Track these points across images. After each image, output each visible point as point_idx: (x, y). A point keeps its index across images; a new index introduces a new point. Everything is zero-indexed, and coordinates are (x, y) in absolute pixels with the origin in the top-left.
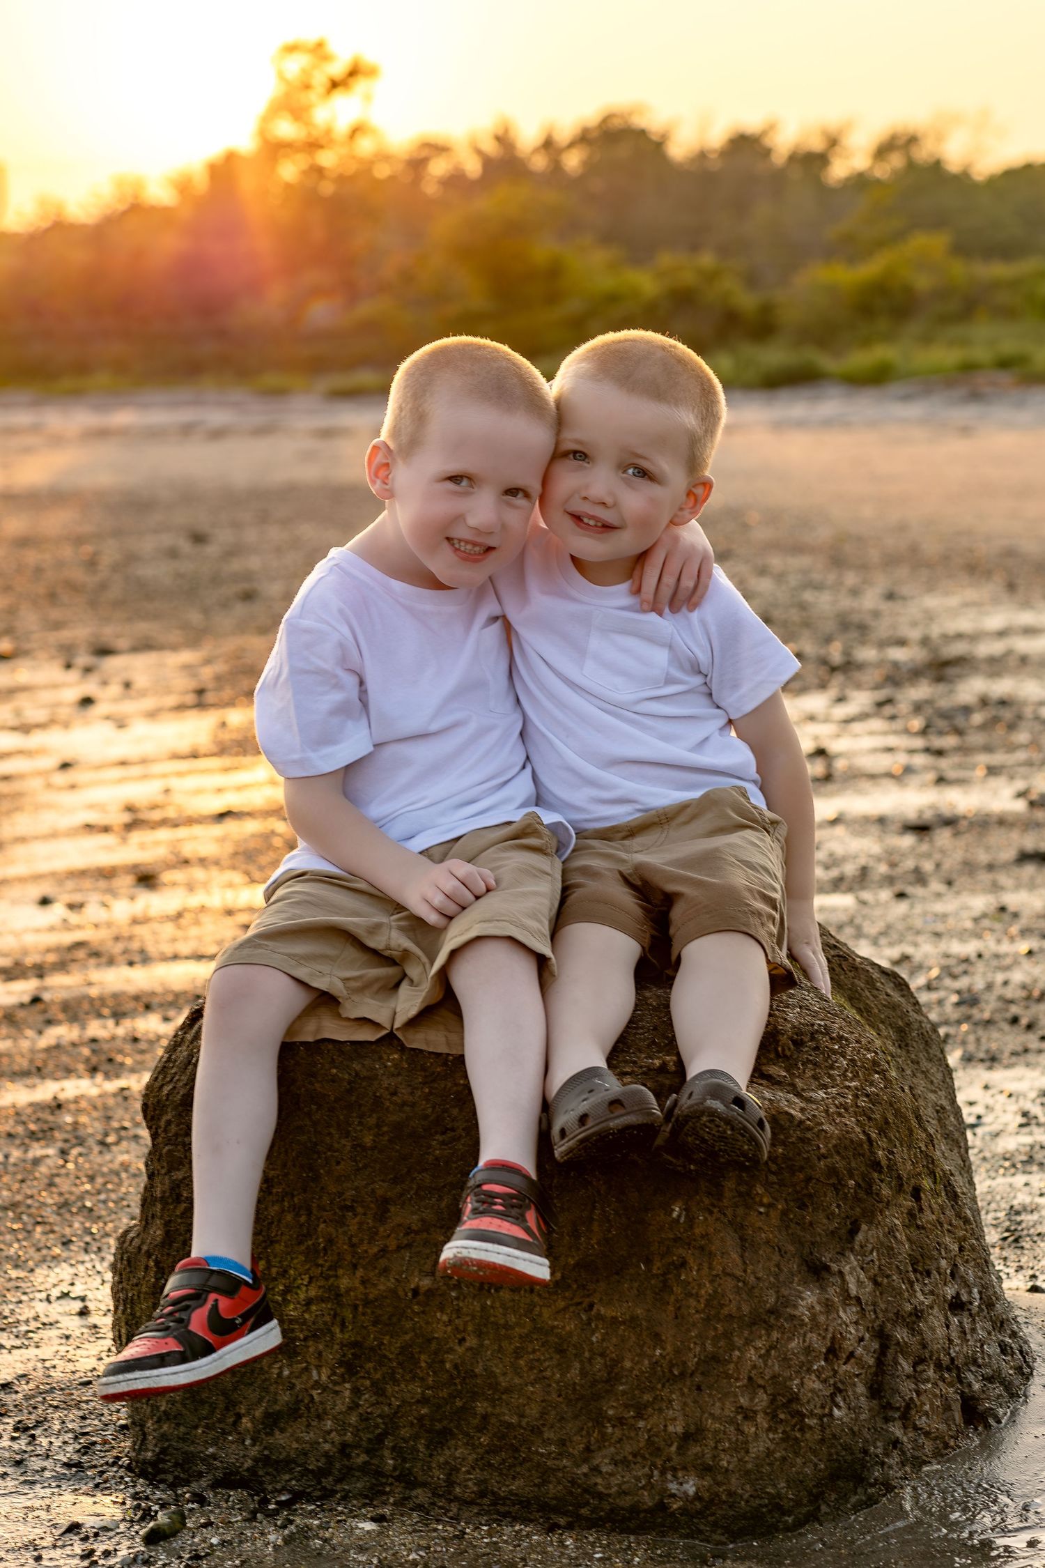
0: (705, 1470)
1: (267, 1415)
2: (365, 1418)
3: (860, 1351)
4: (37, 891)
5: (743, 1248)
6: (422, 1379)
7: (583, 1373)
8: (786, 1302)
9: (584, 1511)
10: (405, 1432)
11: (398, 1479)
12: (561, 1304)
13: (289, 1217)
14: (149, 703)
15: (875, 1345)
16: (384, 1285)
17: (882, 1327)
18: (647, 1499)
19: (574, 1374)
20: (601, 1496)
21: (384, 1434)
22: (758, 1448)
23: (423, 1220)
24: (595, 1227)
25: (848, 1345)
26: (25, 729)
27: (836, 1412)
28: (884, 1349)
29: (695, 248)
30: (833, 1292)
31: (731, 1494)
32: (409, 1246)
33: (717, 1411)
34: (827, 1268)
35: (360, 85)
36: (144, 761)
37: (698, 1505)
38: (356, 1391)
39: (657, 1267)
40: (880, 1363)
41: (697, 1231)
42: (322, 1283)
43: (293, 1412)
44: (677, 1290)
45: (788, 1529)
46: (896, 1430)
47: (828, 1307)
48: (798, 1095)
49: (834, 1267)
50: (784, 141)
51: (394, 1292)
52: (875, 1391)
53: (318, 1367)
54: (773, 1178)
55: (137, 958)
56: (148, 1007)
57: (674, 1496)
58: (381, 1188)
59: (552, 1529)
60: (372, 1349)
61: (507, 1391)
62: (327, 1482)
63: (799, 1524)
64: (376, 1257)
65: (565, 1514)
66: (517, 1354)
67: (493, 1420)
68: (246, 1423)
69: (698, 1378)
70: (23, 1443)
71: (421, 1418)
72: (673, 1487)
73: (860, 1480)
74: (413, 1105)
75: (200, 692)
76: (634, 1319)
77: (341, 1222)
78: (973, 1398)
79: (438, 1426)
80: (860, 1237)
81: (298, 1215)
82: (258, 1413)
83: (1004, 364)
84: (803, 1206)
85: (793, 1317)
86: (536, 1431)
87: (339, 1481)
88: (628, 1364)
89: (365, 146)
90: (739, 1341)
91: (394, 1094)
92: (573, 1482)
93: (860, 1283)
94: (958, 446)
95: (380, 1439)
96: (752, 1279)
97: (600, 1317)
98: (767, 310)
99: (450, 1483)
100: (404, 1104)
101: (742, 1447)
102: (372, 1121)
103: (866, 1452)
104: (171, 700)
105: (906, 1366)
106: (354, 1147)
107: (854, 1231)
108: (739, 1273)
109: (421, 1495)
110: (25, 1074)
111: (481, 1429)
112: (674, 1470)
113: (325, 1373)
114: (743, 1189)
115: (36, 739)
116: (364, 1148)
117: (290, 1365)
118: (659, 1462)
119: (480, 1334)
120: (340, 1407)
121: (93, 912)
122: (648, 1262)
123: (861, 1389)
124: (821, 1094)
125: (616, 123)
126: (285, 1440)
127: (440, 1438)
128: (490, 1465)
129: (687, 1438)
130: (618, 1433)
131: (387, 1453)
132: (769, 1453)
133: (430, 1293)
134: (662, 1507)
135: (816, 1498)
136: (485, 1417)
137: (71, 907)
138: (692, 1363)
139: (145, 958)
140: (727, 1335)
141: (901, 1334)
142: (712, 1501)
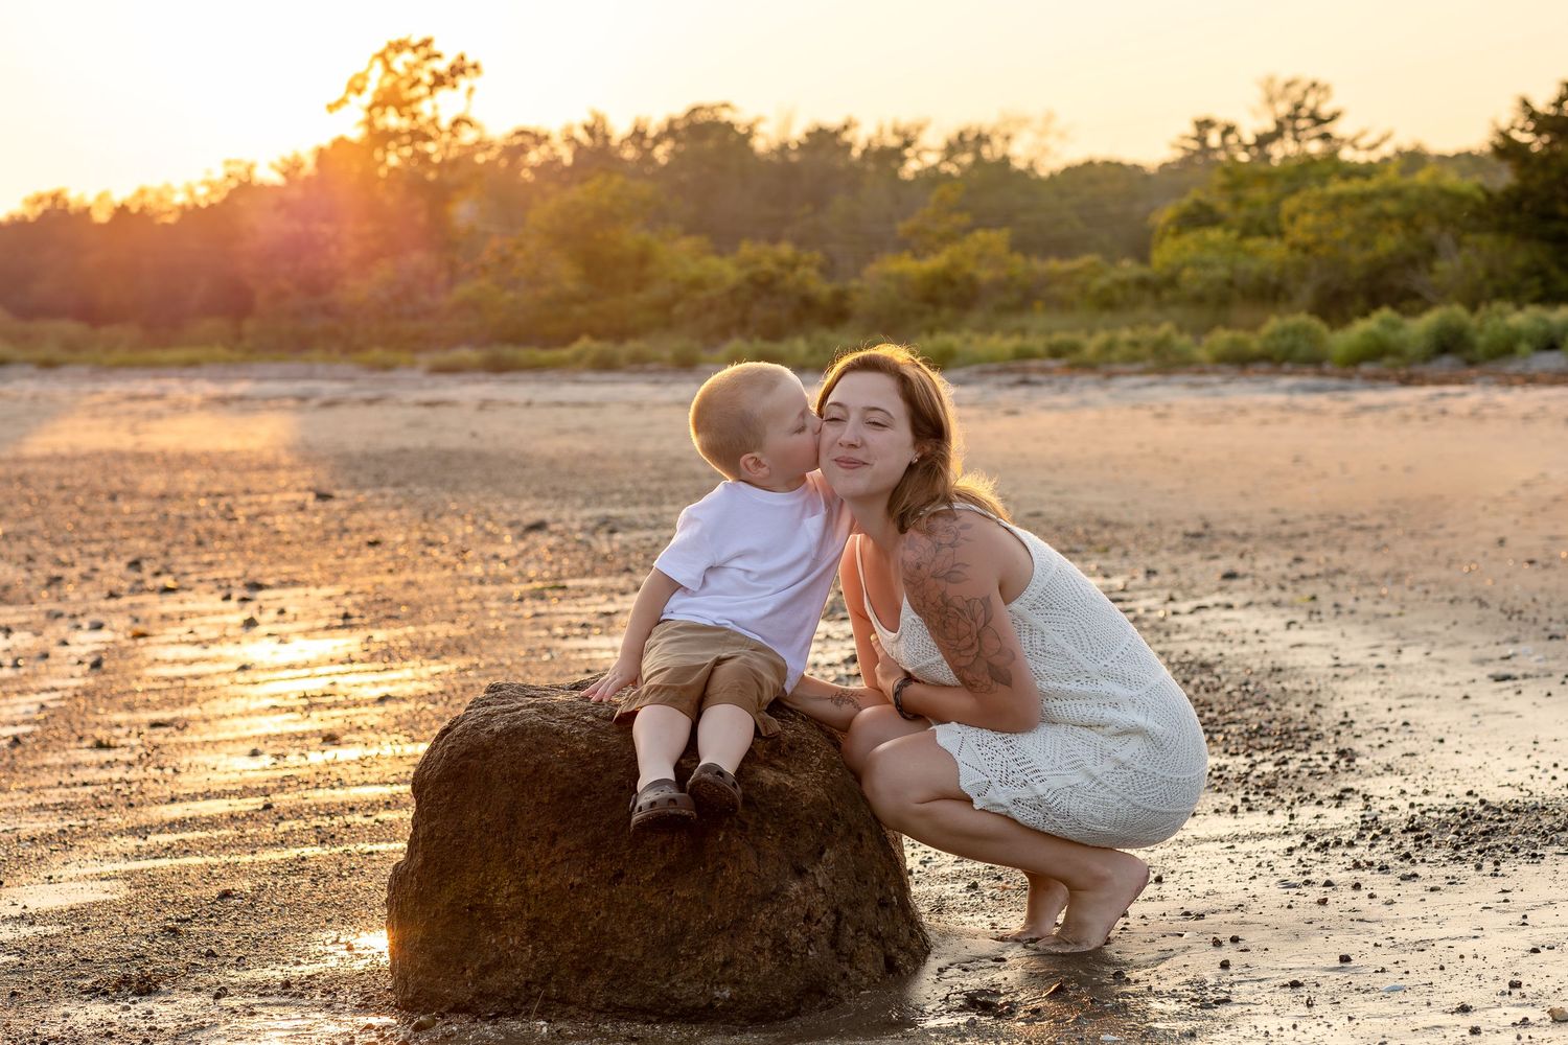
0: (736, 983)
1: (481, 967)
2: (540, 965)
3: (823, 919)
4: (249, 747)
5: (758, 858)
6: (575, 938)
7: (667, 930)
8: (782, 888)
9: (667, 1011)
10: (563, 972)
11: (558, 1001)
12: (655, 891)
13: (499, 845)
14: (303, 625)
15: (833, 918)
16: (555, 881)
17: (837, 907)
18: (703, 1002)
19: (662, 930)
20: (677, 1001)
21: (551, 974)
22: (765, 970)
23: (577, 845)
24: (675, 846)
25: (818, 914)
26: (203, 644)
27: (810, 953)
28: (838, 920)
29: (774, 240)
30: (809, 884)
31: (750, 996)
32: (569, 859)
33: (742, 948)
34: (806, 871)
35: (463, 82)
36: (307, 665)
37: (731, 1004)
38: (535, 949)
39: (710, 868)
40: (836, 928)
41: (733, 848)
42: (517, 883)
43: (497, 965)
44: (721, 881)
45: (783, 1019)
46: (846, 968)
47: (806, 891)
48: (791, 775)
49: (810, 871)
50: (861, 137)
51: (559, 886)
52: (833, 944)
53: (513, 936)
54: (776, 820)
55: (335, 784)
56: (352, 809)
57: (717, 999)
58: (552, 827)
59: (649, 1022)
60: (546, 922)
61: (624, 941)
62: (517, 1005)
63: (789, 1016)
64: (549, 867)
65: (655, 1014)
66: (630, 920)
67: (615, 959)
68: (469, 973)
69: (732, 931)
70: (329, 998)
71: (573, 963)
72: (717, 994)
73: (823, 993)
74: (572, 779)
75: (346, 616)
76: (696, 897)
77: (529, 847)
78: (891, 957)
79: (583, 966)
80: (825, 855)
81: (504, 843)
82: (476, 966)
83: (1056, 352)
84: (793, 836)
85: (786, 896)
86: (640, 964)
87: (524, 1004)
88: (692, 924)
89: (468, 136)
90: (755, 910)
91: (561, 773)
92: (661, 994)
93: (825, 881)
94: (1007, 424)
95: (548, 977)
96: (763, 876)
97: (678, 898)
98: (840, 296)
99: (589, 1001)
100: (567, 778)
101: (756, 969)
102: (548, 788)
103: (827, 978)
104: (322, 623)
105: (850, 931)
106: (537, 804)
107: (822, 852)
108: (755, 871)
109: (572, 1010)
110: (274, 845)
111: (608, 966)
112: (718, 983)
113: (517, 939)
114: (759, 825)
115: (213, 651)
116: (543, 804)
117: (496, 937)
118: (709, 980)
119: (608, 909)
120: (526, 959)
121: (293, 758)
122: (705, 866)
123: (824, 941)
124: (805, 775)
125: (702, 117)
126: (493, 982)
127: (585, 973)
128: (613, 988)
129: (725, 964)
130: (686, 964)
131: (552, 985)
132: (772, 973)
133: (580, 886)
134: (711, 1006)
135: (799, 1002)
136: (611, 958)
137: (277, 756)
138: (729, 921)
139: (342, 784)
140: (749, 906)
141: (847, 912)
142: (739, 1001)
